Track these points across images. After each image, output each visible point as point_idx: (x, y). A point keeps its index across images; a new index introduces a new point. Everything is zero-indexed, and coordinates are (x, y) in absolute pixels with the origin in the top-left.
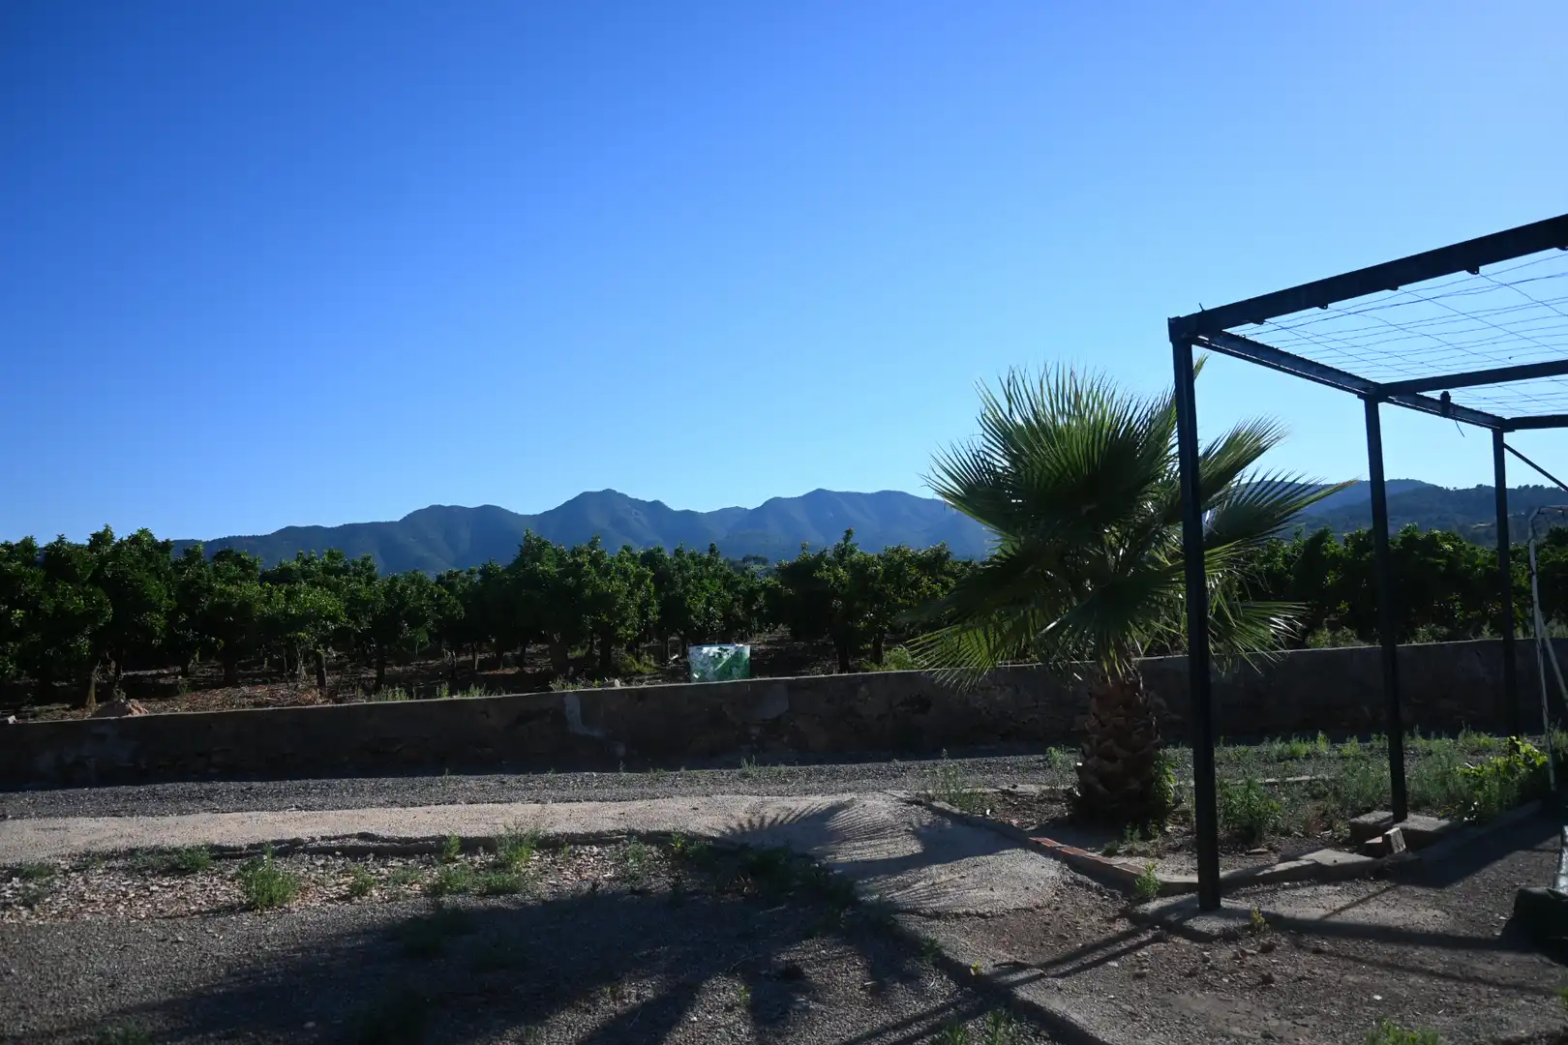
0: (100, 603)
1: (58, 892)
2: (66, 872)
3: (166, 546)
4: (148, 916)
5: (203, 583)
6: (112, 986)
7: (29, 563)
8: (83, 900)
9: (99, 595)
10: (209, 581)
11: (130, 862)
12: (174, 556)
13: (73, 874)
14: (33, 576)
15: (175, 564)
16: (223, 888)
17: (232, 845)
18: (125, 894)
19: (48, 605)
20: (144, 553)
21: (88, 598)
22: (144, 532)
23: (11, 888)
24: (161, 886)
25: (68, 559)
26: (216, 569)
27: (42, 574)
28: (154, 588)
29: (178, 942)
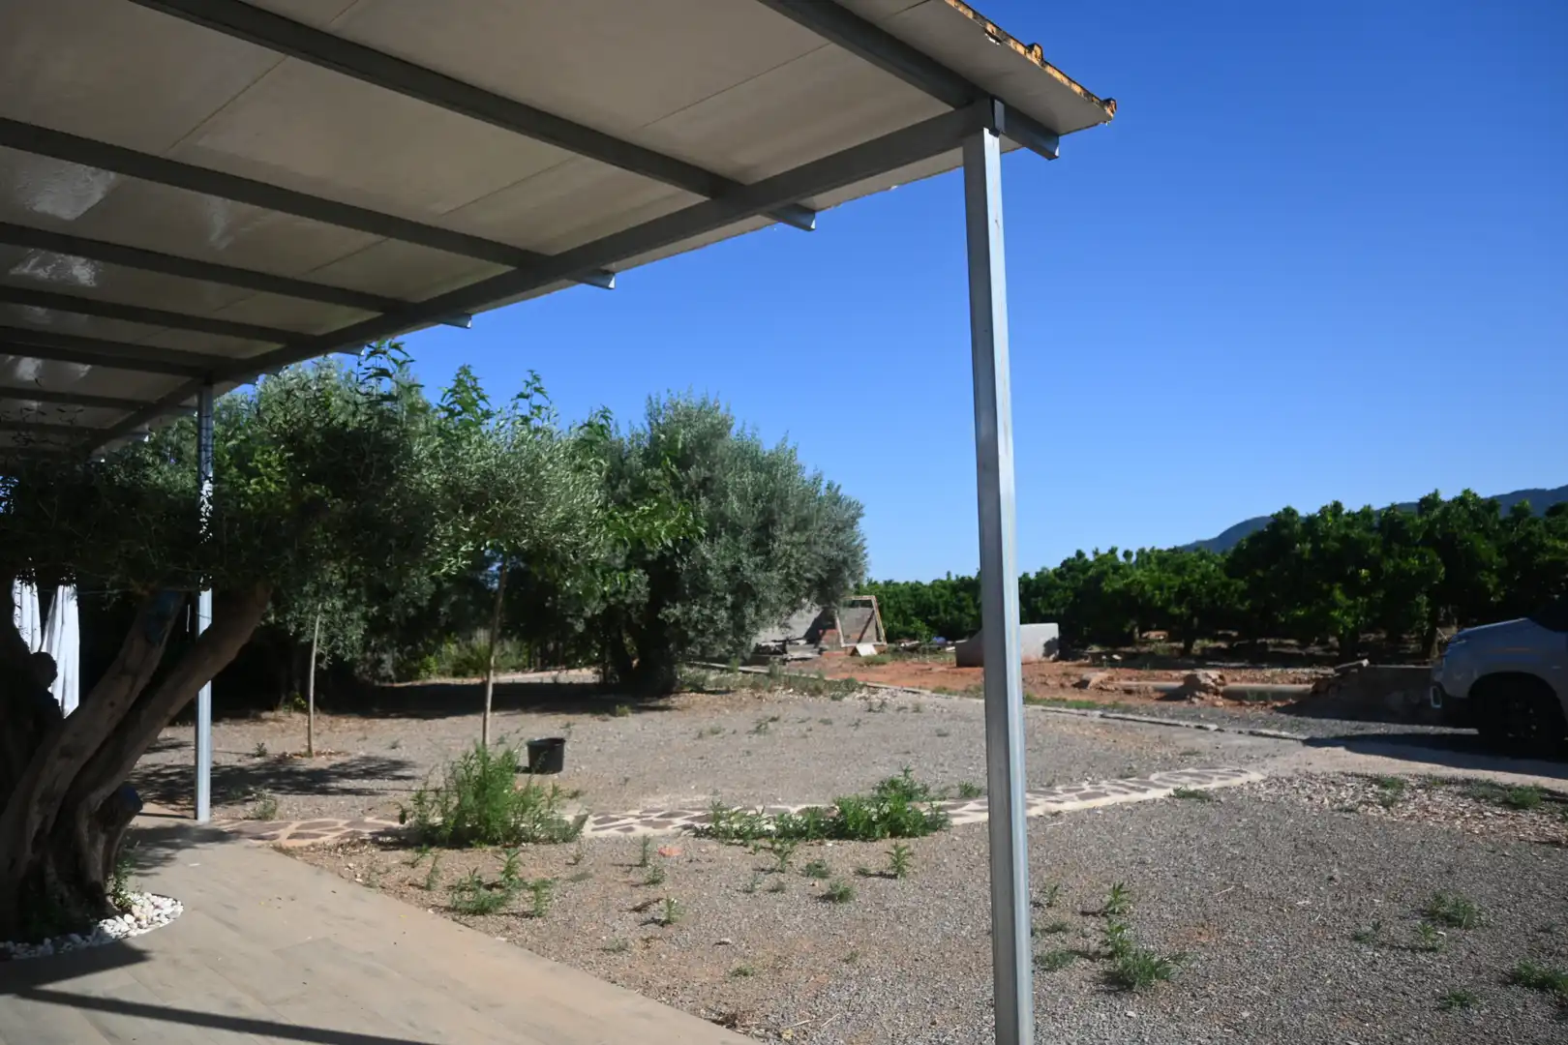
0: (1433, 563)
1: (1407, 801)
2: (1413, 788)
3: (1492, 504)
4: (1482, 834)
5: (1536, 540)
6: (1448, 872)
7: (1370, 529)
8: (1428, 811)
9: (1432, 556)
10: (1541, 537)
11: (1466, 789)
12: (1503, 514)
13: (1419, 791)
14: (1374, 541)
15: (1502, 523)
16: (1552, 826)
17: (1562, 791)
18: (1462, 814)
19: (1388, 566)
20: (1472, 514)
21: (1421, 558)
22: (1467, 492)
23: (1373, 792)
24: (1493, 813)
25: (1401, 523)
26: (1548, 526)
27: (1379, 537)
28: (1484, 547)
29: (1505, 855)
